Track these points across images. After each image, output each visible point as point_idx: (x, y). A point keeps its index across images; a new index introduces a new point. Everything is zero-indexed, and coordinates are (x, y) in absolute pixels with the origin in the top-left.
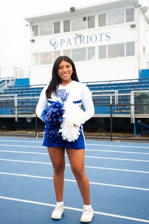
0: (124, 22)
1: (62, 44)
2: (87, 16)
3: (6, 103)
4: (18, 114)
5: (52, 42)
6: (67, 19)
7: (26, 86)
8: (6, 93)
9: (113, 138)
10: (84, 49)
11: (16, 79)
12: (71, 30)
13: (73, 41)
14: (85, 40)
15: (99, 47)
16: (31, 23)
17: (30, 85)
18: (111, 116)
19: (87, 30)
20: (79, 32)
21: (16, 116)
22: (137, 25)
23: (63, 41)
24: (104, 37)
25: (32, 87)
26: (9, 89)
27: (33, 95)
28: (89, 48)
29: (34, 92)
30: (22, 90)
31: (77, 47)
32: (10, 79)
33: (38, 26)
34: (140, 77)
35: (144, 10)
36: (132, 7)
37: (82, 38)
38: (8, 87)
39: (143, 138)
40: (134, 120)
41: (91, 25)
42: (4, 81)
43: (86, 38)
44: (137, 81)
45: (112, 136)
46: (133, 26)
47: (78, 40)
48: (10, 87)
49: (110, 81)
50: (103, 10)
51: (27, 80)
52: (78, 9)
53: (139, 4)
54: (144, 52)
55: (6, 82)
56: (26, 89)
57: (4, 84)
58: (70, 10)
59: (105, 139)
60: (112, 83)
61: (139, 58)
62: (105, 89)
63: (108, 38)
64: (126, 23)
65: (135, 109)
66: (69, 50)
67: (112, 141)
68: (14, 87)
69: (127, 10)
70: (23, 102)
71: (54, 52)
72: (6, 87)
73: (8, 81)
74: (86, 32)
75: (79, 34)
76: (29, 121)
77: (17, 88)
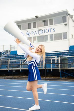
0: (61, 23)
1: (32, 34)
2: (44, 20)
3: (5, 63)
4: (9, 68)
5: (28, 33)
6: (34, 22)
7: (15, 55)
8: (6, 58)
9: (46, 79)
10: (43, 36)
11: (11, 51)
12: (36, 27)
13: (37, 32)
14: (43, 32)
15: (50, 35)
16: (18, 24)
17: (18, 54)
18: (46, 69)
19: (44, 27)
20: (40, 28)
21: (8, 69)
22: (68, 24)
23: (33, 32)
24: (52, 30)
25: (18, 55)
26: (7, 56)
27: (18, 59)
28: (45, 36)
29: (19, 57)
30: (13, 56)
31: (39, 35)
32: (8, 51)
33: (21, 25)
34: (69, 49)
35: (71, 17)
36: (65, 15)
37: (42, 31)
38: (7, 55)
39: (66, 79)
40: (60, 70)
41: (46, 25)
42: (5, 52)
43: (43, 31)
44: (68, 51)
45: (46, 78)
46: (66, 25)
47: (40, 32)
48: (8, 55)
49: (55, 52)
50: (51, 17)
51: (16, 52)
52: (39, 17)
53: (69, 14)
54: (72, 37)
55: (6, 53)
56: (15, 56)
57: (5, 54)
58: (35, 17)
59: (43, 79)
60: (56, 52)
61: (69, 40)
62: (52, 56)
63: (54, 31)
64: (62, 23)
65: (61, 65)
66: (36, 37)
67: (46, 80)
68: (10, 55)
69: (63, 17)
70: (13, 63)
71: (29, 38)
72: (6, 55)
73: (7, 52)
74: (44, 28)
75: (40, 29)
76: (14, 71)
77: (11, 56)
